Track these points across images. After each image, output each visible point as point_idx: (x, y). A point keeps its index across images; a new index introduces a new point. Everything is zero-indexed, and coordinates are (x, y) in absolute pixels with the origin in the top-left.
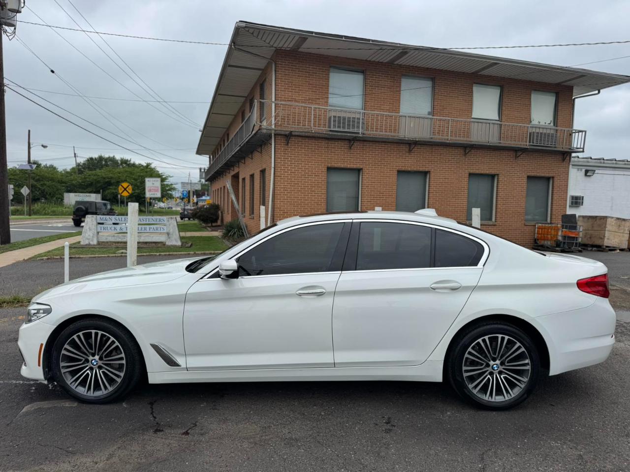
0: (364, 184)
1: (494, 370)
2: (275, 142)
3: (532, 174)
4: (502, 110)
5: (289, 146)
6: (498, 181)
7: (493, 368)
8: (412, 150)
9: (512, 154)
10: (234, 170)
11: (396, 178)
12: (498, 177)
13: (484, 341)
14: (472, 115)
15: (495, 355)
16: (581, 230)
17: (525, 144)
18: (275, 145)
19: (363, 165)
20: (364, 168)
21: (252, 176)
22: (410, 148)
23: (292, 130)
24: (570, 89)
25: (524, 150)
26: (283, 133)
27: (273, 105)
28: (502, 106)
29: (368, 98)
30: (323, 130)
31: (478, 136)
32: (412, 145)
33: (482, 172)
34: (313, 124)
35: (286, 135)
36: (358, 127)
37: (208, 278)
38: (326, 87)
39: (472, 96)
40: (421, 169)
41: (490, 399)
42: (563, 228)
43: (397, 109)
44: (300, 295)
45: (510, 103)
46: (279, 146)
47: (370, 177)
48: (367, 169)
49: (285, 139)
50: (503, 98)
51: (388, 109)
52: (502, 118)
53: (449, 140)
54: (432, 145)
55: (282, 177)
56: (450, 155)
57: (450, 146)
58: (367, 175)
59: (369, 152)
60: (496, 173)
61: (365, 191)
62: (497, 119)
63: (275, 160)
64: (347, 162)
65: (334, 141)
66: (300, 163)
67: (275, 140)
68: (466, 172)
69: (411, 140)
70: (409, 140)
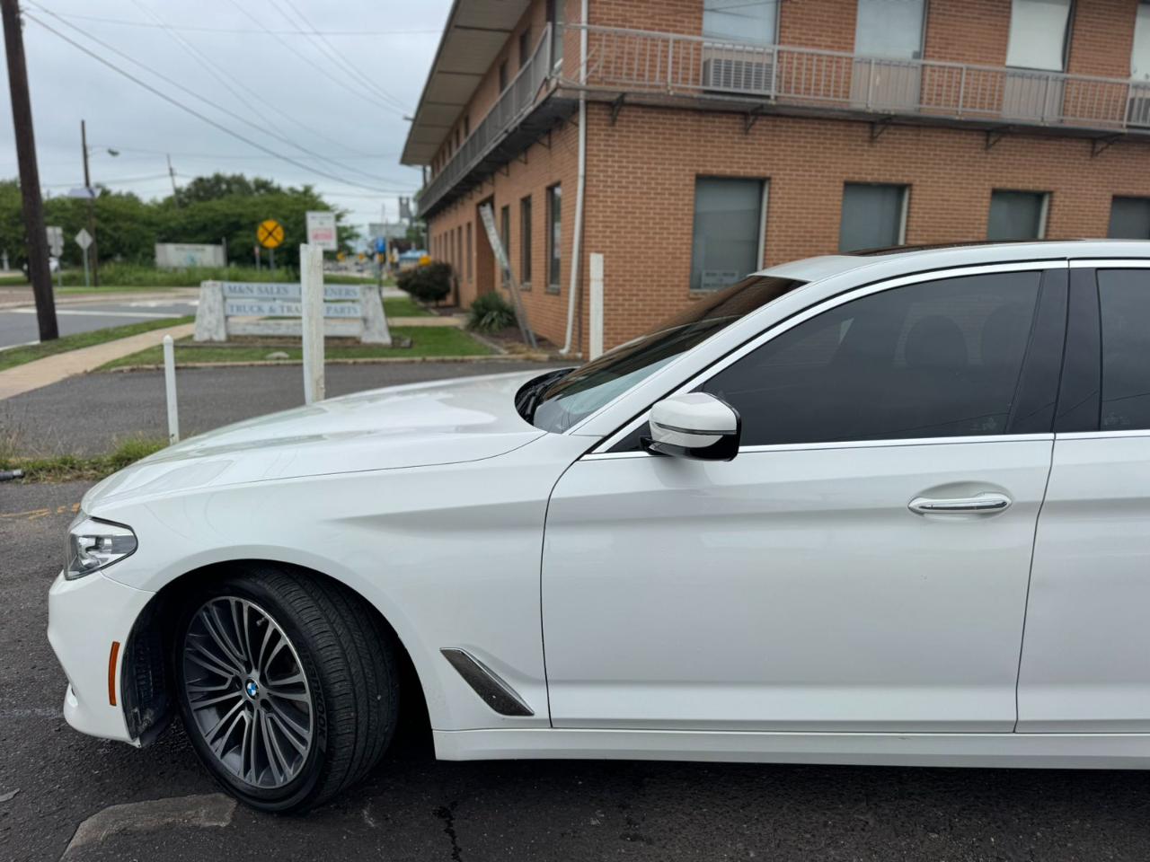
0: (773, 212)
2: (587, 119)
3: (1123, 191)
4: (1071, 48)
5: (617, 128)
6: (1050, 206)
8: (876, 137)
9: (1083, 146)
10: (481, 192)
11: (841, 198)
12: (1051, 197)
14: (1005, 59)
17: (1115, 124)
18: (587, 124)
19: (772, 169)
20: (773, 176)
21: (526, 202)
22: (872, 132)
23: (626, 89)
25: (1113, 139)
26: (604, 98)
27: (584, 34)
28: (1072, 39)
29: (787, 20)
30: (692, 89)
31: (1018, 107)
32: (878, 125)
33: (1020, 186)
34: (673, 78)
35: (610, 103)
36: (768, 85)
37: (608, 451)
40: (894, 180)
43: (850, 45)
44: (921, 512)
45: (1091, 32)
46: (595, 127)
47: (786, 196)
48: (781, 179)
49: (608, 112)
50: (1074, 20)
51: (829, 44)
52: (1069, 66)
53: (960, 113)
54: (918, 126)
55: (601, 199)
56: (956, 149)
57: (956, 129)
58: (780, 191)
59: (785, 141)
60: (1047, 190)
61: (774, 228)
62: (1058, 66)
63: (586, 160)
64: (738, 163)
65: (713, 117)
66: (639, 165)
67: (587, 114)
68: (987, 187)
69: (881, 112)
70: (876, 114)
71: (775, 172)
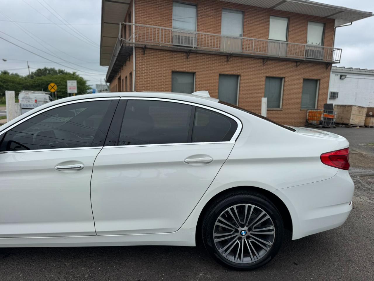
0: (197, 83)
1: (243, 235)
3: (307, 77)
4: (288, 34)
5: (145, 56)
6: (284, 81)
7: (241, 234)
8: (229, 60)
9: (294, 64)
11: (218, 79)
12: (284, 79)
13: (232, 210)
14: (268, 37)
15: (243, 222)
16: (336, 113)
17: (303, 57)
18: (135, 54)
19: (196, 70)
20: (196, 72)
21: (126, 77)
22: (227, 59)
23: (147, 44)
24: (333, 21)
25: (302, 61)
26: (140, 46)
27: (134, 26)
28: (288, 31)
29: (199, 24)
30: (168, 44)
31: (272, 51)
32: (229, 56)
33: (274, 76)
34: (161, 40)
35: (142, 48)
36: (192, 44)
38: (170, 15)
39: (269, 24)
40: (235, 73)
41: (239, 262)
42: (324, 112)
43: (219, 32)
45: (294, 29)
46: (138, 55)
47: (201, 78)
48: (199, 73)
49: (143, 51)
50: (289, 26)
51: (213, 31)
52: (288, 39)
53: (253, 53)
54: (242, 57)
55: (141, 77)
56: (254, 64)
57: (254, 58)
58: (199, 77)
59: (200, 61)
60: (283, 77)
61: (198, 88)
62: (285, 40)
63: (136, 65)
64: (185, 67)
65: (177, 53)
66: (153, 67)
67: (135, 51)
68: (264, 76)
69: (228, 53)
70: (226, 53)
71: (197, 70)
